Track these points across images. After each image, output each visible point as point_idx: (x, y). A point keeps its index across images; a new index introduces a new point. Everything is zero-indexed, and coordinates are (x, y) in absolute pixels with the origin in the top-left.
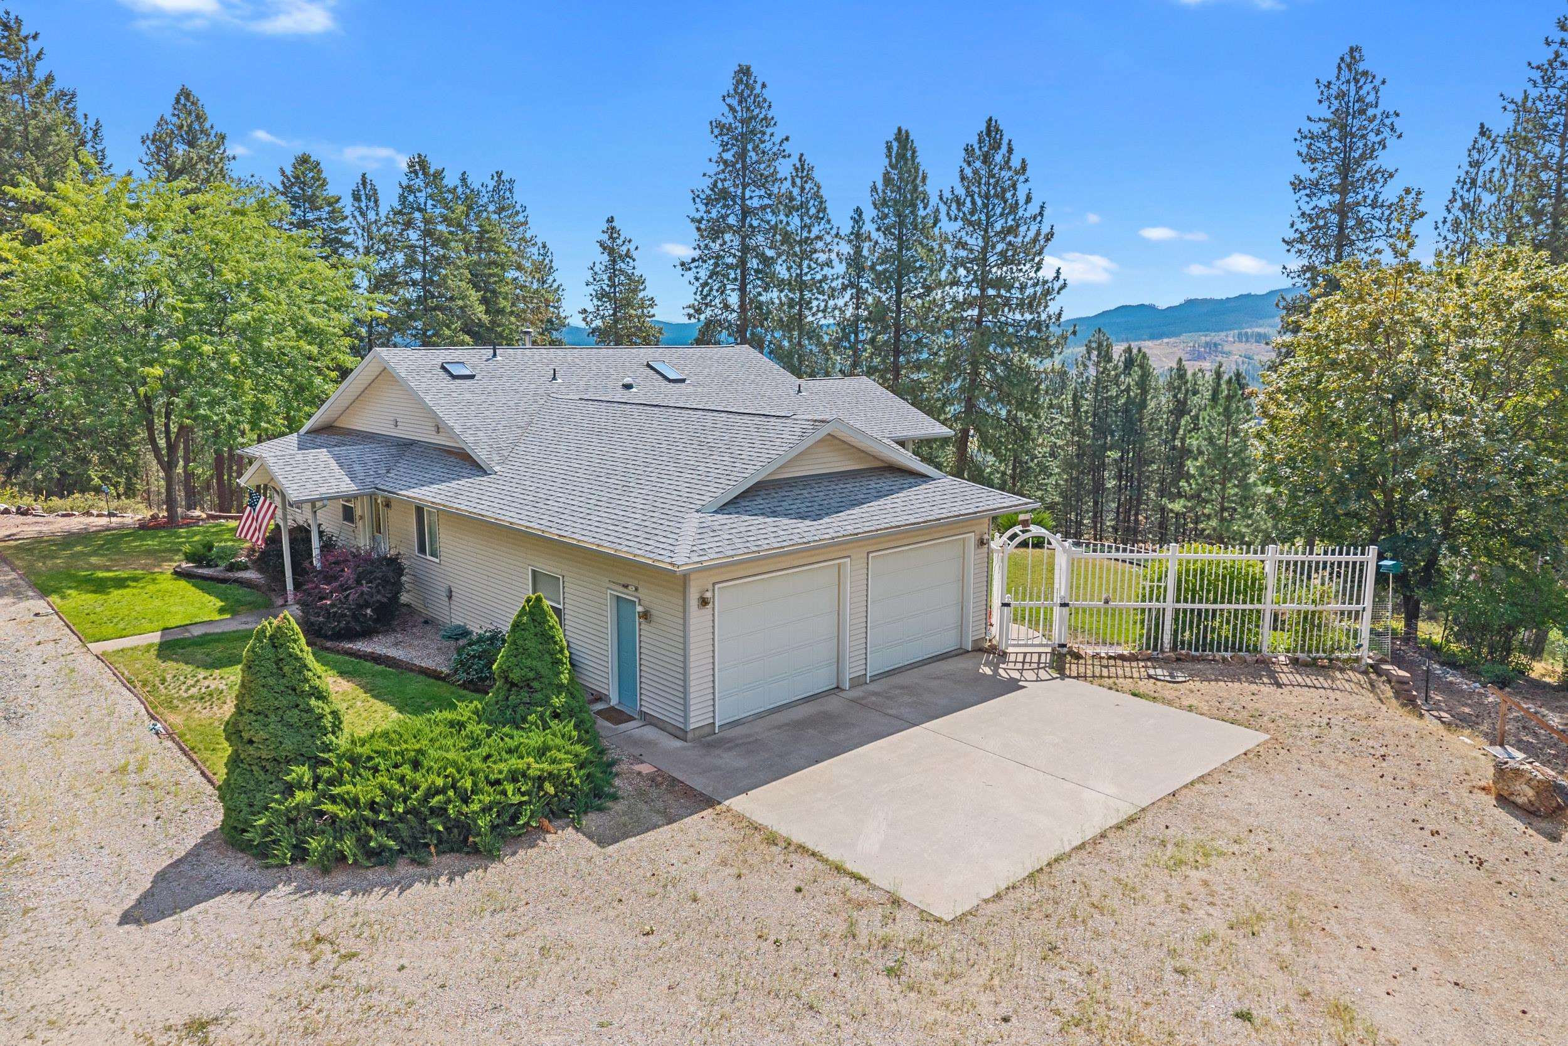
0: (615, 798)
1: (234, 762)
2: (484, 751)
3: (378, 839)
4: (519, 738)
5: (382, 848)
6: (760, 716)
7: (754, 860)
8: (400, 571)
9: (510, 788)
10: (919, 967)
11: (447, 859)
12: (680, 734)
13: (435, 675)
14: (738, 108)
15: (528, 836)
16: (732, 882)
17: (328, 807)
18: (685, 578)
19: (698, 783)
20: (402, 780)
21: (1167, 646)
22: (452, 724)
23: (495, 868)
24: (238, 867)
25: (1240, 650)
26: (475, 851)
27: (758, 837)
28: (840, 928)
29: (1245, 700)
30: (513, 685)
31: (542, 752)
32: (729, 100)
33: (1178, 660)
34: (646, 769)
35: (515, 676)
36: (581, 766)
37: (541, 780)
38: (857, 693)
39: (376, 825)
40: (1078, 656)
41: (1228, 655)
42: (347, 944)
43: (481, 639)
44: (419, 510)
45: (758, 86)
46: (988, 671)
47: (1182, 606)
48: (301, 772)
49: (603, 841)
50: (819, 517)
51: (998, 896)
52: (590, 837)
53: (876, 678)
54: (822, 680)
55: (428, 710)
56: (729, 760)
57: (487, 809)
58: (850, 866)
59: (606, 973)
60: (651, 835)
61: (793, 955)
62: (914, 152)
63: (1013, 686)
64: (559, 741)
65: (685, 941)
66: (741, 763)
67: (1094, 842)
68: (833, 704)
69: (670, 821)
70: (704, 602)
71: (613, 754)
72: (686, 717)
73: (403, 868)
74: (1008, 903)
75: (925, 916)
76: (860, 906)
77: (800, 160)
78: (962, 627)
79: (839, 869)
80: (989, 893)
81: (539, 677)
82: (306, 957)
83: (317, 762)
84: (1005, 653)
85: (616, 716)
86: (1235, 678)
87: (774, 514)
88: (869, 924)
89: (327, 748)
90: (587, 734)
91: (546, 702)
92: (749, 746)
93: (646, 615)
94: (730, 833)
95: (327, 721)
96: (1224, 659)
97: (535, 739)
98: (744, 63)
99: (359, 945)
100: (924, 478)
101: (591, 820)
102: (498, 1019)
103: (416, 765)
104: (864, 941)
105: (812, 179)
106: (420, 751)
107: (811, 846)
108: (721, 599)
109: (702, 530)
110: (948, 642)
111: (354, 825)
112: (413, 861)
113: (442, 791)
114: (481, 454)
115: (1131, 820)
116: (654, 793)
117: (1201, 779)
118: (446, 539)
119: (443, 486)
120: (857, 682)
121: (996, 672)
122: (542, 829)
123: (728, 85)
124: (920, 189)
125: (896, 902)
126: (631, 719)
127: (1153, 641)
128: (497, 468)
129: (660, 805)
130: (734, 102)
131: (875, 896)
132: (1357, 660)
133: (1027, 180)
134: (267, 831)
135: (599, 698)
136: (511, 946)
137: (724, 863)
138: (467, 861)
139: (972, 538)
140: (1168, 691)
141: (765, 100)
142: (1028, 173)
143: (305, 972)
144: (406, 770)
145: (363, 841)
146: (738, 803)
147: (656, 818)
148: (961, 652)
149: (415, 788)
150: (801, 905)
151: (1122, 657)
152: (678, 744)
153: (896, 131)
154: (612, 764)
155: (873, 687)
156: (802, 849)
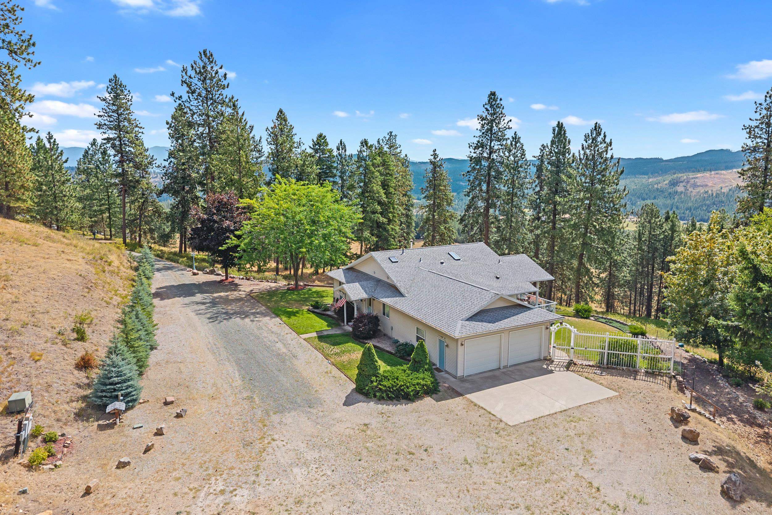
0: (439, 391)
1: (359, 375)
2: (411, 377)
3: (391, 395)
4: (418, 375)
5: (391, 396)
6: (476, 374)
7: (471, 409)
8: (378, 320)
9: (417, 387)
10: (502, 433)
11: (404, 401)
12: (455, 377)
13: (391, 353)
14: (490, 109)
15: (421, 398)
16: (465, 413)
17: (380, 386)
18: (457, 340)
19: (459, 390)
20: (395, 382)
21: (605, 363)
22: (403, 370)
23: (414, 404)
24: (361, 397)
25: (629, 366)
26: (410, 400)
27: (472, 404)
28: (487, 424)
29: (620, 384)
30: (416, 362)
31: (423, 379)
32: (486, 106)
33: (608, 368)
34: (446, 385)
35: (417, 360)
36: (432, 383)
37: (423, 385)
38: (505, 370)
39: (390, 391)
40: (575, 364)
41: (624, 368)
42: (388, 415)
43: (403, 344)
44: (384, 305)
45: (499, 100)
46: (545, 367)
47: (610, 352)
48: (374, 378)
49: (437, 401)
50: (495, 322)
51: (525, 422)
52: (434, 400)
53: (511, 366)
54: (494, 366)
55: (397, 365)
56: (467, 385)
57: (412, 391)
58: (492, 413)
59: (439, 426)
60: (448, 401)
61: (476, 428)
62: (565, 131)
63: (551, 372)
64: (427, 377)
65: (455, 423)
66: (470, 386)
67: (553, 414)
68: (497, 373)
69: (452, 398)
70: (462, 345)
71: (438, 381)
72: (457, 373)
73: (395, 402)
74: (526, 424)
75: (506, 424)
76: (493, 421)
77: (515, 134)
78: (540, 353)
79: (490, 413)
80: (523, 422)
81: (422, 361)
82: (381, 416)
83: (377, 377)
84: (553, 361)
85: (439, 370)
86: (622, 376)
87: (482, 321)
88: (494, 424)
89: (378, 373)
90: (433, 376)
91: (424, 367)
92: (473, 382)
93: (447, 346)
94: (466, 402)
95: (378, 367)
96: (623, 369)
97: (421, 376)
98: (493, 91)
99: (390, 415)
100: (529, 309)
101: (434, 396)
102: (419, 431)
103: (397, 379)
104: (492, 427)
105: (520, 142)
106: (398, 376)
107: (484, 407)
108: (466, 343)
109: (462, 326)
110: (536, 357)
111: (386, 391)
112: (397, 400)
113: (403, 386)
114: (402, 290)
115: (565, 411)
116: (449, 391)
117: (590, 403)
118: (392, 314)
119: (392, 299)
120: (505, 367)
121: (547, 367)
122: (424, 397)
123: (486, 100)
124: (567, 147)
125: (501, 421)
126: (442, 371)
127: (601, 362)
128: (406, 295)
129: (450, 394)
130: (488, 107)
131: (496, 419)
132: (669, 373)
133: (612, 149)
134: (368, 390)
135: (434, 365)
136: (420, 419)
137: (464, 409)
138: (408, 402)
139: (544, 327)
140: (597, 378)
141: (501, 105)
142: (612, 146)
143: (381, 419)
144: (395, 380)
145: (387, 395)
146: (468, 396)
147: (449, 397)
148: (539, 360)
149: (398, 384)
150: (480, 419)
151: (590, 366)
152: (455, 380)
153: (557, 123)
154: (439, 383)
155: (510, 369)
156: (482, 408)
